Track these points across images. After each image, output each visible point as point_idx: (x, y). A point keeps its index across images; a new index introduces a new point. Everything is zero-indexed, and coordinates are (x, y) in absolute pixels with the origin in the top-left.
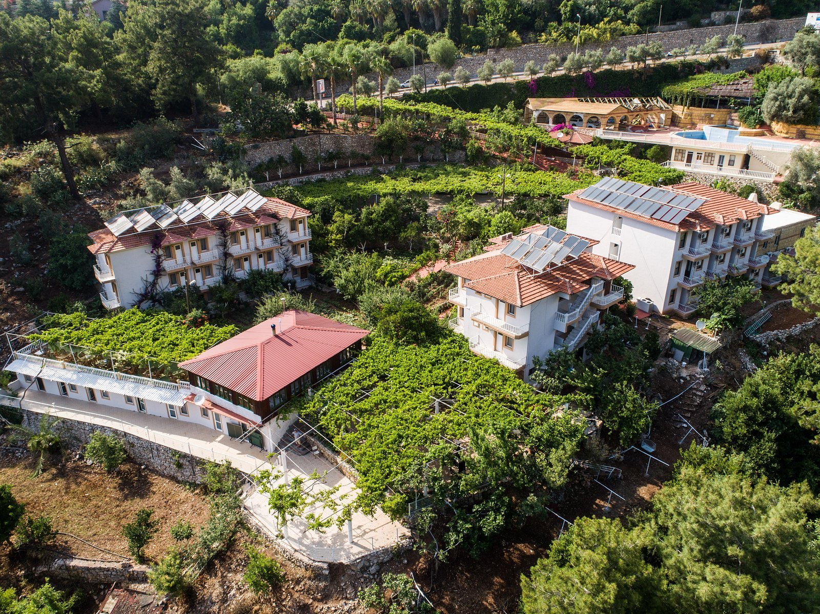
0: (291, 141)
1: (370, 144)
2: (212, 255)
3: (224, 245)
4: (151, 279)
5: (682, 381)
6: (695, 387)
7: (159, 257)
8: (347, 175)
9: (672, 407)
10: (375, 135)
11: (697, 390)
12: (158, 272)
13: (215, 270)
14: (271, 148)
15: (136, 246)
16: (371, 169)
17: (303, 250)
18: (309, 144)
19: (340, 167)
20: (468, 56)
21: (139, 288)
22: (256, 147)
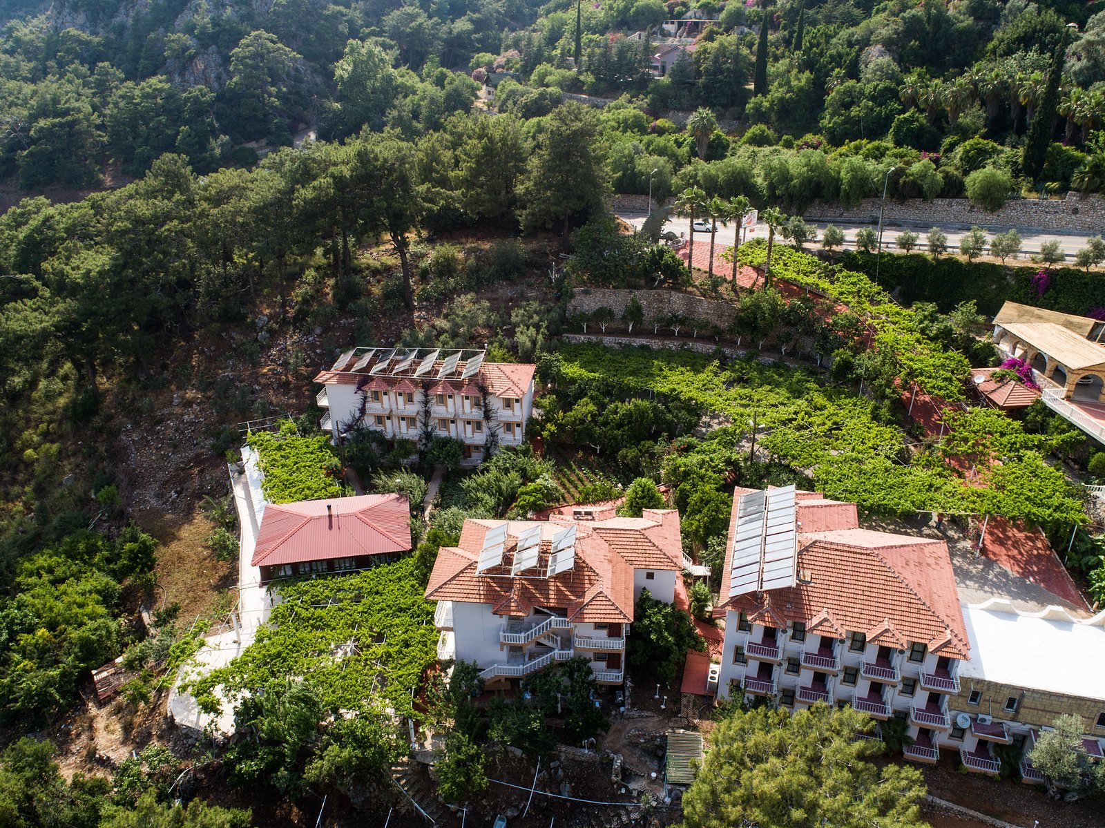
0: (631, 292)
1: (730, 315)
2: (413, 409)
3: (426, 403)
4: (357, 414)
5: (623, 791)
6: (630, 809)
7: (365, 398)
8: (682, 347)
9: (584, 810)
10: (738, 305)
11: (628, 813)
12: (363, 411)
13: (419, 424)
14: (604, 296)
15: (346, 383)
16: (714, 347)
17: (518, 430)
18: (655, 300)
19: (681, 335)
20: (1033, 197)
21: (348, 419)
22: (586, 293)
